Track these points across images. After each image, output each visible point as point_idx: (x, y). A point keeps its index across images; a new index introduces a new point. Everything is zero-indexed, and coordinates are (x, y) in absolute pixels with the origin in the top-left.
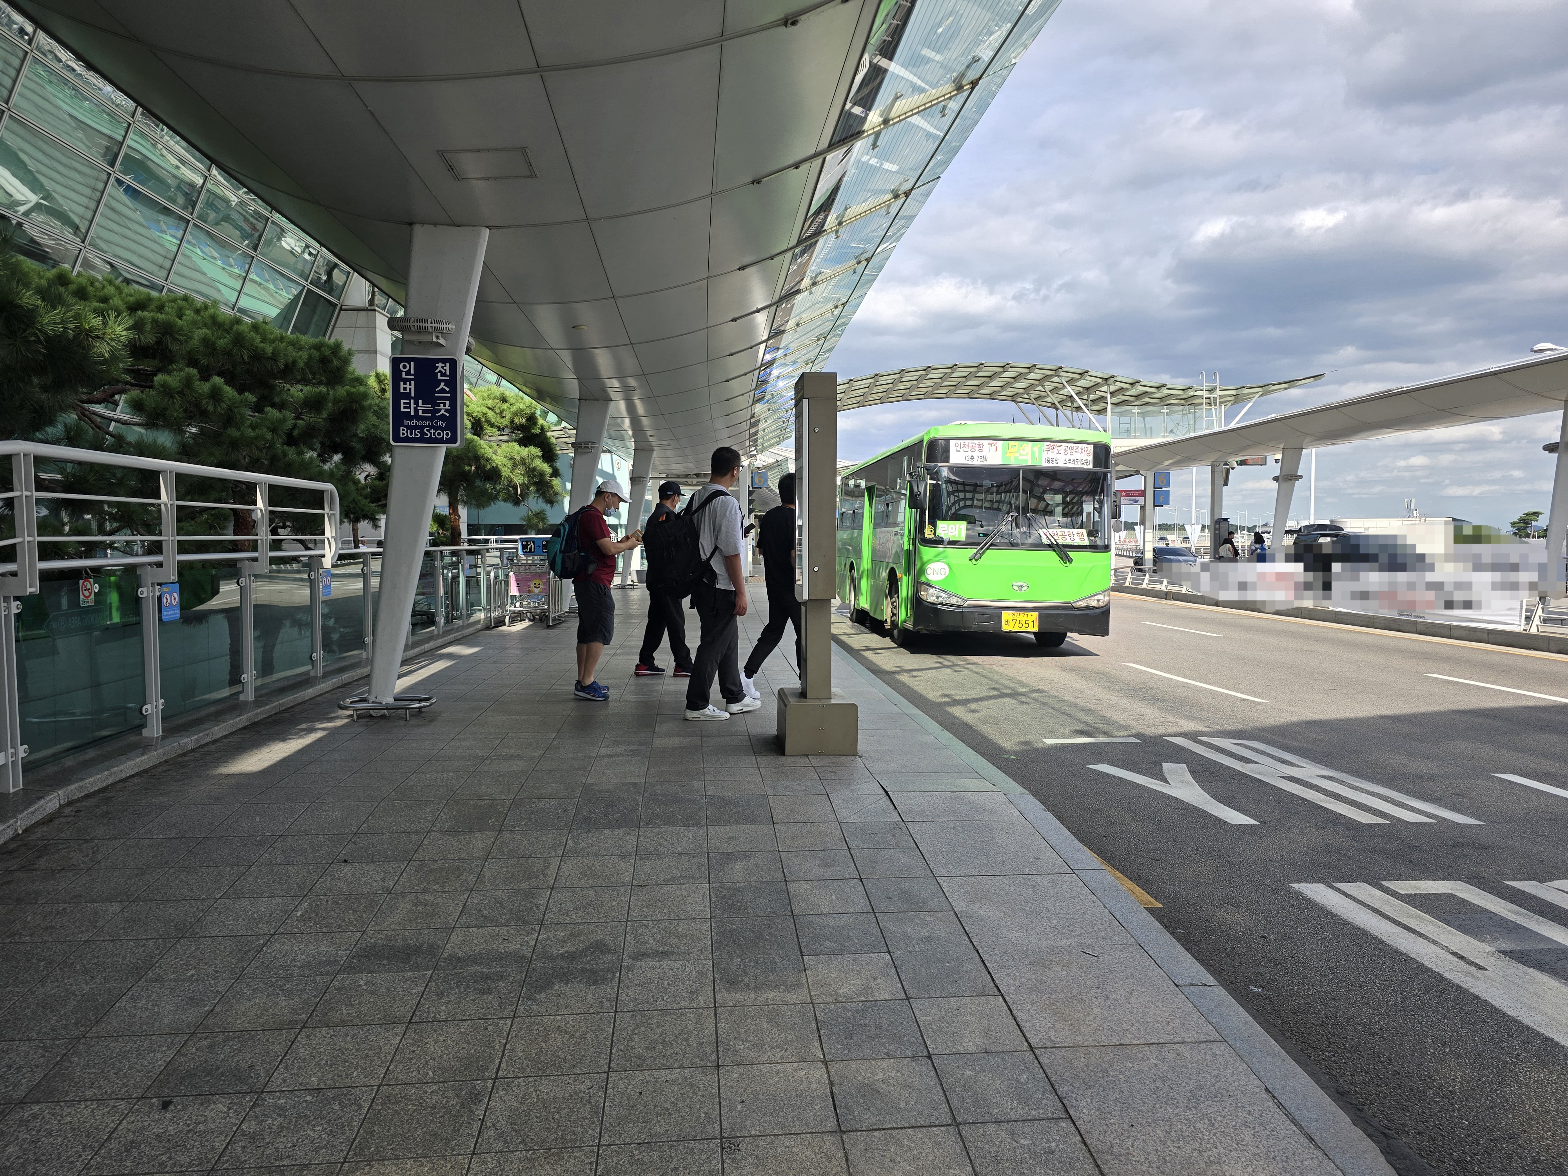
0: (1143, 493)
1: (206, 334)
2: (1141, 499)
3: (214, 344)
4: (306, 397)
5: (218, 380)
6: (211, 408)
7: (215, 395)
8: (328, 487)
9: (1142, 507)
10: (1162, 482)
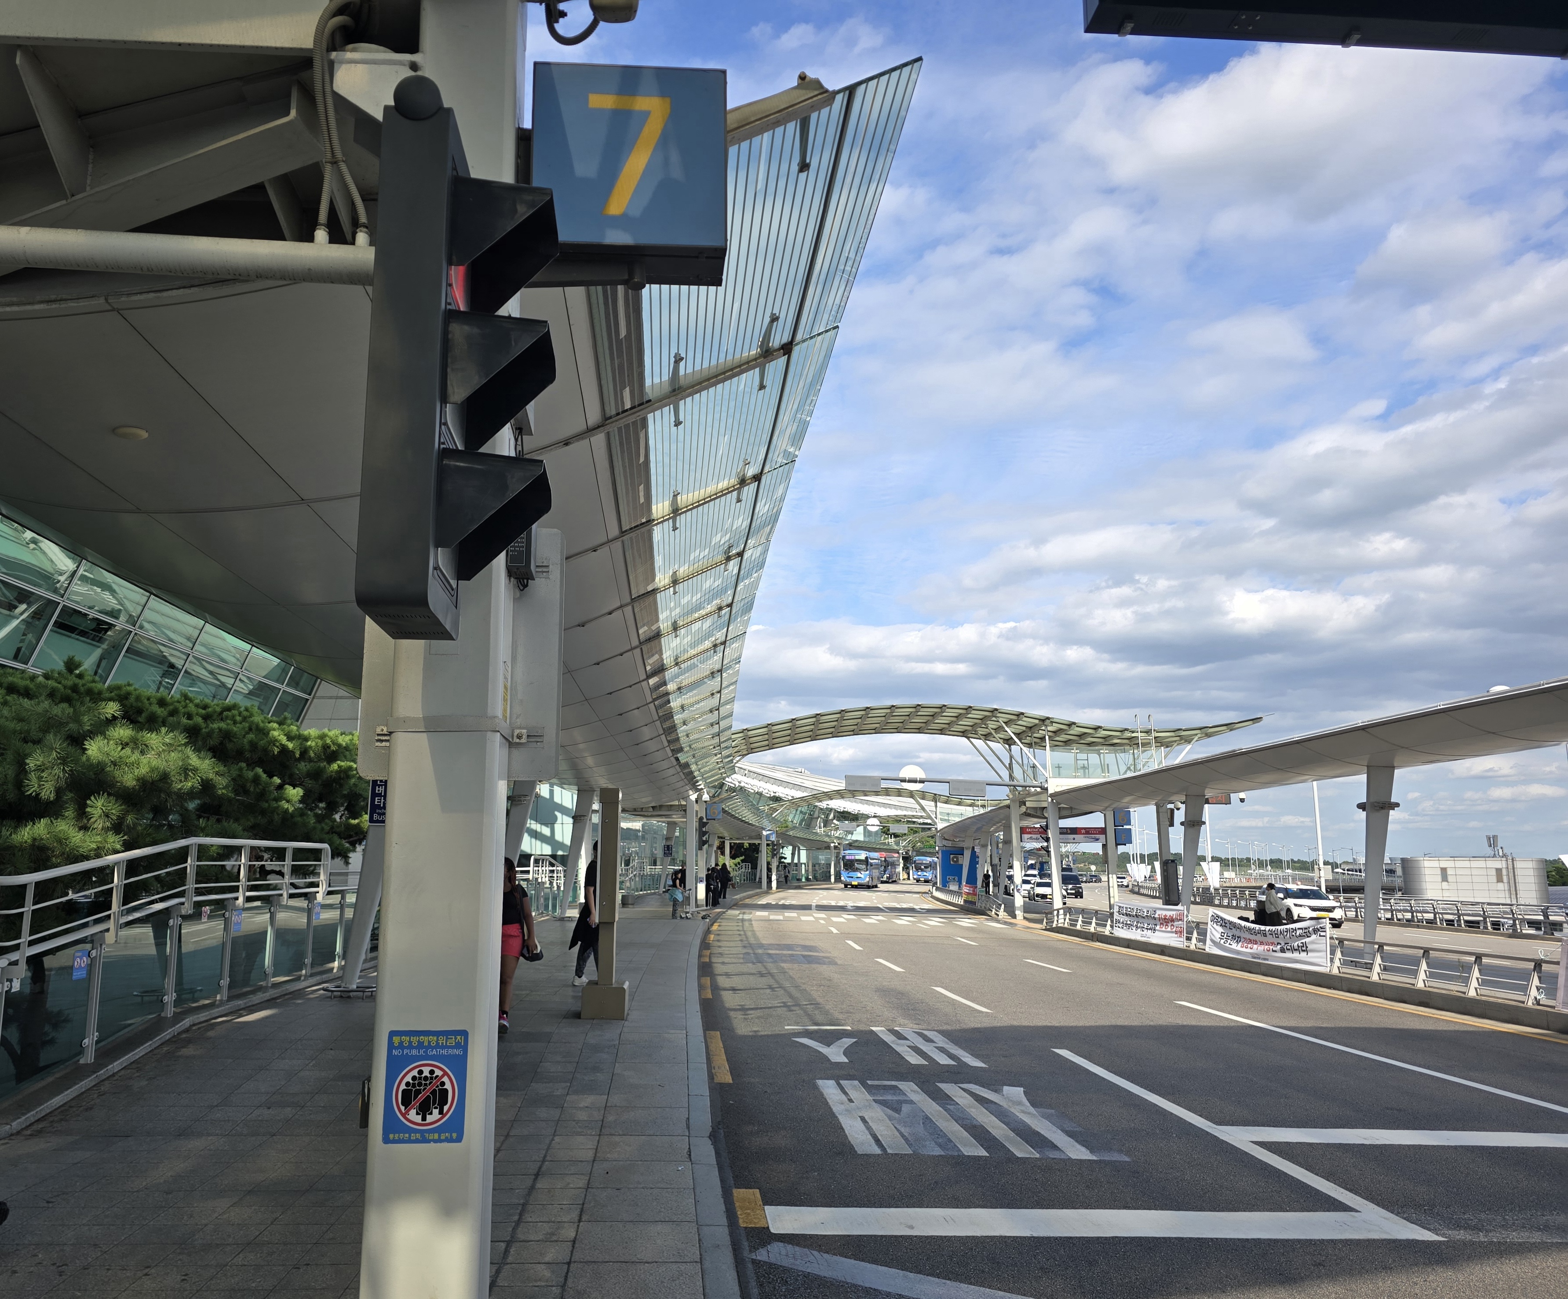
0: (1103, 831)
1: (252, 738)
2: (1102, 837)
3: (256, 744)
4: (309, 771)
5: (260, 771)
6: (252, 789)
7: (256, 779)
8: (325, 846)
9: (1104, 845)
10: (1123, 820)
